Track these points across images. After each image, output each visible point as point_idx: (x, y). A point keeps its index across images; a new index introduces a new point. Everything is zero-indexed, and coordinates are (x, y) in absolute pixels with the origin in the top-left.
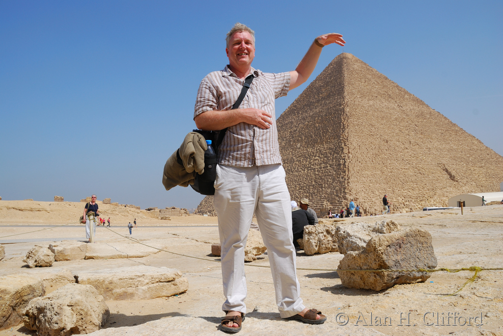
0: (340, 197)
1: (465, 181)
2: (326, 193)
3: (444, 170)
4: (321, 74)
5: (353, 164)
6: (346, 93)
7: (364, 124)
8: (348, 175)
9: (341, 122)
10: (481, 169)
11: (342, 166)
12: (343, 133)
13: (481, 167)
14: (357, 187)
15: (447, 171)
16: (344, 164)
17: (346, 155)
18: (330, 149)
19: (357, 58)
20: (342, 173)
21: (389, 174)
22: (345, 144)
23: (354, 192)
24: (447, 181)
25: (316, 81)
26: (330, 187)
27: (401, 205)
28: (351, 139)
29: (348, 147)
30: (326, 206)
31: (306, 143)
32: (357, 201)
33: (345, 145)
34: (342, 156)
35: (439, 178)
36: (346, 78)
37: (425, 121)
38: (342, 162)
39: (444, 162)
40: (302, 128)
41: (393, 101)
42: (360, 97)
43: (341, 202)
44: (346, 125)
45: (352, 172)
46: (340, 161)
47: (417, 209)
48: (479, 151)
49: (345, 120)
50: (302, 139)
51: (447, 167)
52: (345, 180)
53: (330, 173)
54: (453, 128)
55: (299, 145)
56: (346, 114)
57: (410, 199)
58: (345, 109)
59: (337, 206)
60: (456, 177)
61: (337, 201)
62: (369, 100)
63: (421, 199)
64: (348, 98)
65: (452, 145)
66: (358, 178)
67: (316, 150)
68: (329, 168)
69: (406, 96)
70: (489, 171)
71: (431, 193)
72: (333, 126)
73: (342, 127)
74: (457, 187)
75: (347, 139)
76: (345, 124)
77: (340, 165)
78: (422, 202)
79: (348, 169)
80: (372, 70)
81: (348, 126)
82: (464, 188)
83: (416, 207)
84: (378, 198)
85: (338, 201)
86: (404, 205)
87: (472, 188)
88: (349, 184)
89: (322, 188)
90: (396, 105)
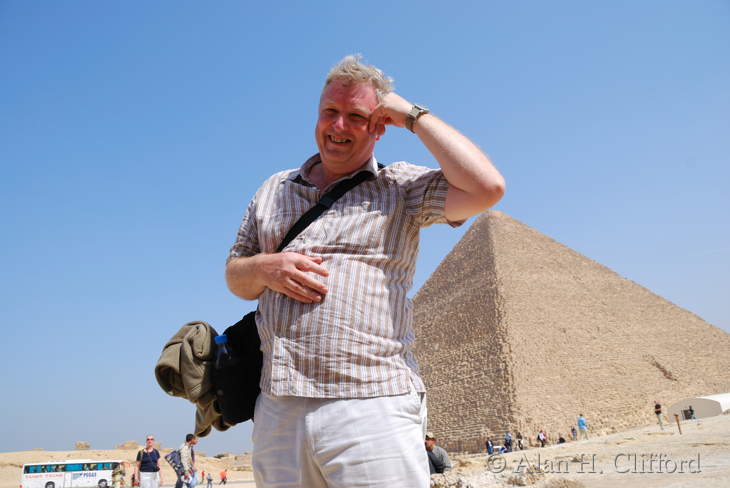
0: (504, 420)
1: (687, 378)
2: (483, 415)
3: (654, 365)
4: (459, 243)
5: (519, 368)
6: (497, 267)
7: (528, 308)
8: (512, 385)
9: (495, 308)
10: (709, 358)
11: (503, 372)
12: (498, 323)
13: (709, 355)
14: (528, 401)
15: (658, 366)
16: (506, 369)
17: (507, 355)
18: (483, 348)
19: (508, 216)
20: (503, 383)
21: (574, 379)
22: (503, 339)
23: (525, 410)
24: (661, 380)
25: (453, 252)
26: (488, 405)
27: (597, 423)
28: (511, 332)
29: (509, 343)
30: (484, 434)
31: (447, 342)
32: (530, 422)
33: (504, 341)
34: (501, 357)
35: (648, 378)
36: (495, 245)
37: (615, 296)
38: (501, 366)
39: (653, 353)
40: (440, 321)
41: (565, 272)
42: (518, 271)
43: (507, 426)
44: (503, 311)
45: (519, 380)
46: (499, 366)
47: (621, 427)
48: (700, 333)
49: (499, 304)
50: (441, 338)
51: (657, 360)
52: (509, 392)
53: (486, 383)
54: (657, 303)
55: (437, 347)
56: (501, 297)
57: (609, 414)
58: (499, 289)
59: (501, 432)
60: (673, 374)
61: (500, 426)
62: (531, 273)
63: (626, 412)
64: (501, 272)
65: (660, 327)
66: (529, 387)
67: (463, 352)
68: (484, 376)
69: (584, 263)
70: (721, 360)
71: (640, 401)
72: (484, 315)
73: (497, 315)
74: (677, 389)
75: (506, 332)
76: (500, 310)
77: (499, 371)
78: (628, 417)
79: (512, 375)
80: (531, 231)
81: (505, 313)
82: (688, 390)
83: (621, 424)
84: (562, 415)
85: (503, 425)
86: (602, 423)
87: (701, 388)
88: (515, 398)
89: (476, 407)
90: (571, 277)
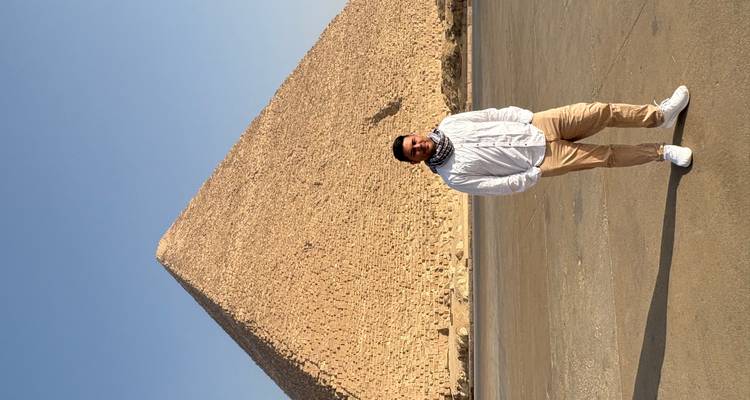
1: (400, 81)
3: (376, 124)
7: (270, 286)
9: (262, 342)
10: (382, 34)
13: (378, 33)
15: (379, 117)
17: (322, 376)
19: (169, 231)
21: (372, 277)
28: (292, 342)
29: (307, 359)
36: (192, 281)
37: (285, 130)
39: (361, 117)
41: (244, 189)
42: (226, 266)
44: (266, 334)
45: (356, 385)
51: (371, 115)
56: (248, 322)
58: (240, 318)
60: (393, 101)
62: (233, 246)
64: (223, 298)
65: (333, 86)
66: (370, 375)
69: (242, 153)
71: (419, 178)
73: (270, 346)
74: (412, 106)
75: (292, 351)
76: (264, 337)
78: (437, 215)
80: (191, 209)
81: (268, 332)
82: (416, 89)
86: (441, 270)
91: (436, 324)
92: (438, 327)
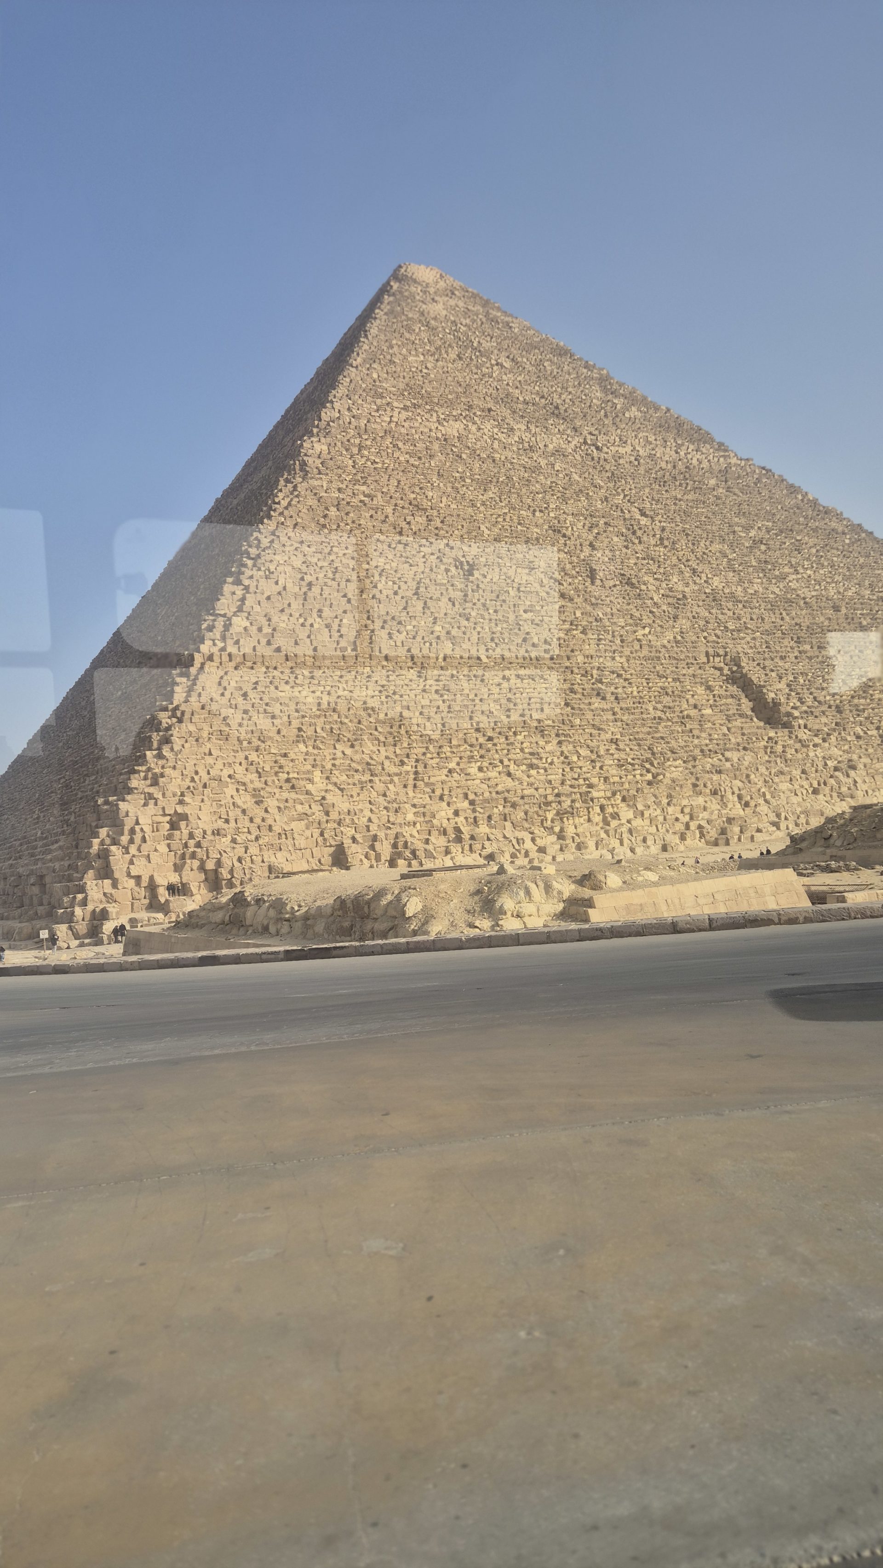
1: (827, 722)
3: (729, 681)
7: (379, 500)
15: (745, 683)
17: (219, 622)
19: (459, 284)
24: (737, 724)
28: (278, 557)
29: (247, 588)
39: (742, 649)
41: (562, 428)
42: (405, 408)
44: (285, 502)
51: (748, 668)
56: (304, 465)
57: (501, 811)
58: (307, 446)
60: (783, 709)
62: (446, 418)
64: (343, 406)
65: (796, 585)
71: (634, 779)
74: (779, 749)
75: (258, 558)
76: (278, 499)
80: (508, 324)
81: (288, 506)
82: (816, 753)
84: (314, 808)
86: (459, 840)
90: (576, 441)
91: (354, 840)
92: (347, 842)
